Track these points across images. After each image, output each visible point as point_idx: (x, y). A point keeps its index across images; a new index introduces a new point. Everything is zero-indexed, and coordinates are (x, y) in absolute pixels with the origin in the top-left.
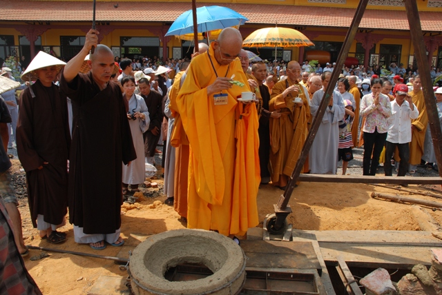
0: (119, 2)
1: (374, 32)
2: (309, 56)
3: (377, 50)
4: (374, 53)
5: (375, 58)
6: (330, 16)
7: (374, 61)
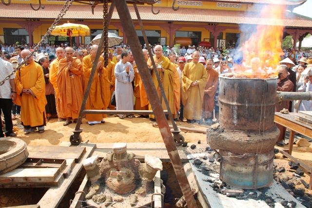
0: (46, 5)
1: (219, 25)
2: (177, 41)
3: (224, 37)
4: (222, 39)
5: (222, 42)
6: (190, 14)
7: (222, 44)
